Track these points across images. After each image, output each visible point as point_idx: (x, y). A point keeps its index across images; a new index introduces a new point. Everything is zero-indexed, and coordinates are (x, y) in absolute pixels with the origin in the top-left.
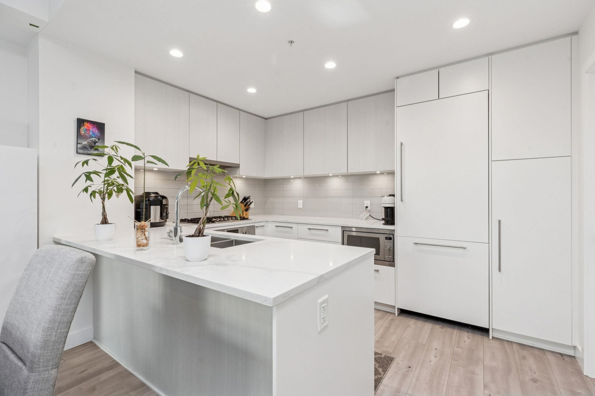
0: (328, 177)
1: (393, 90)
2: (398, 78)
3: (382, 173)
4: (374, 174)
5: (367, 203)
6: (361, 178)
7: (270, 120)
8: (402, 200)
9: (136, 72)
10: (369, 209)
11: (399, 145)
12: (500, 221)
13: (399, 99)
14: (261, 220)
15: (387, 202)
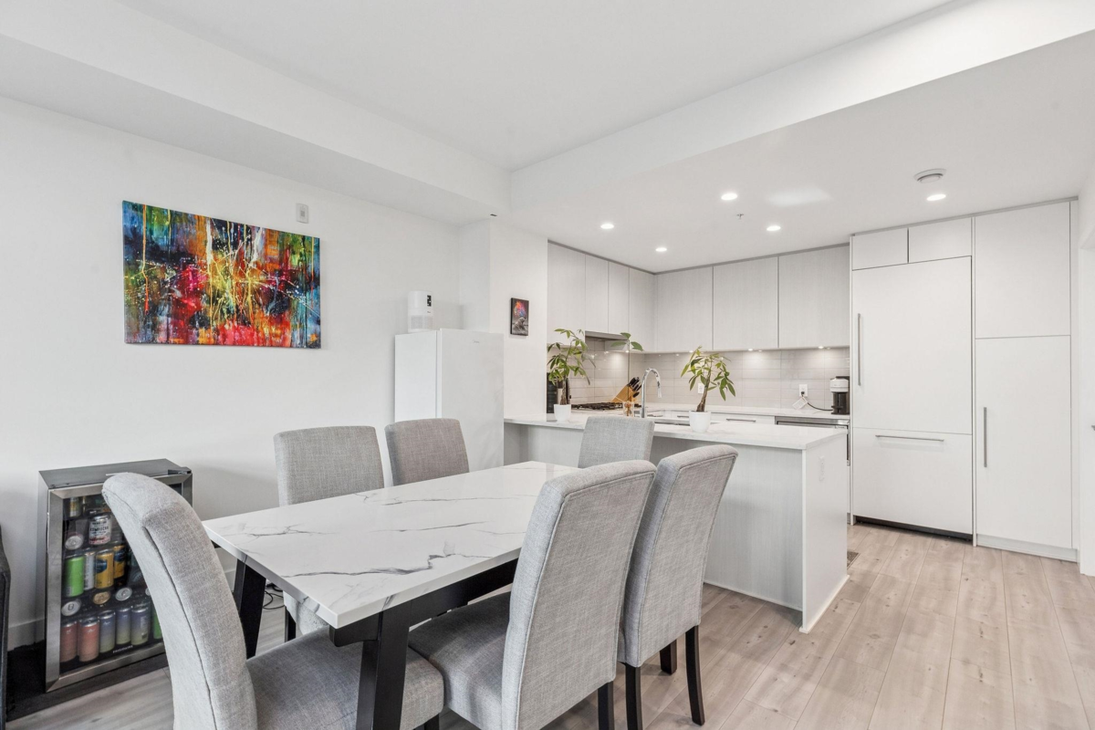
0: (746, 351)
1: (848, 244)
2: (854, 235)
3: (825, 348)
4: (816, 349)
5: (803, 387)
6: (795, 354)
7: (660, 276)
8: (859, 384)
9: (549, 241)
10: (806, 395)
11: (856, 317)
12: (985, 410)
13: (857, 259)
14: (658, 408)
15: (839, 386)
